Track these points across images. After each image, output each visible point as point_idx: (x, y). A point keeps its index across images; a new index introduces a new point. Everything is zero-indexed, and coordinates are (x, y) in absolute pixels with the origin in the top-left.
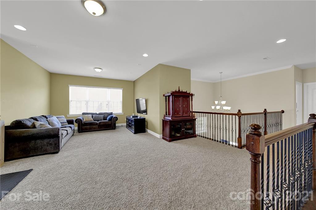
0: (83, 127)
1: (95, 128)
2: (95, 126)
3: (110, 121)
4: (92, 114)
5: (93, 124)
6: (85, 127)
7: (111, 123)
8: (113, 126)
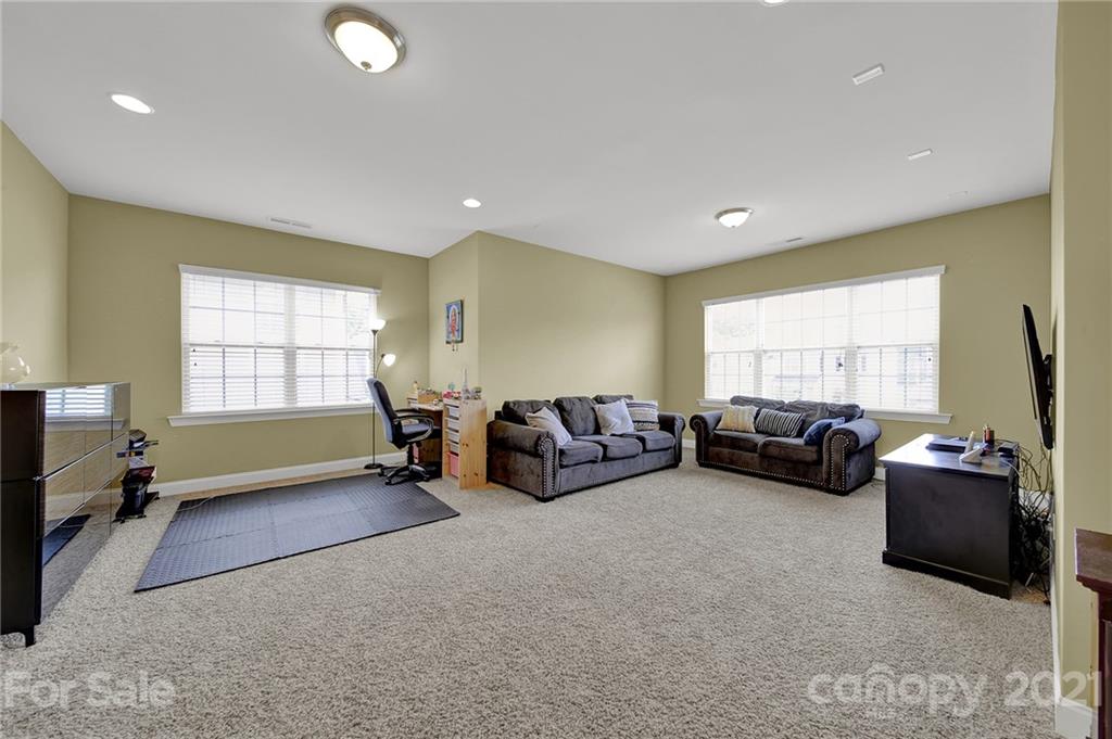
0: (711, 448)
1: (747, 464)
2: (751, 454)
3: (814, 449)
4: (761, 404)
5: (742, 444)
6: (717, 449)
7: (815, 456)
8: (829, 474)
